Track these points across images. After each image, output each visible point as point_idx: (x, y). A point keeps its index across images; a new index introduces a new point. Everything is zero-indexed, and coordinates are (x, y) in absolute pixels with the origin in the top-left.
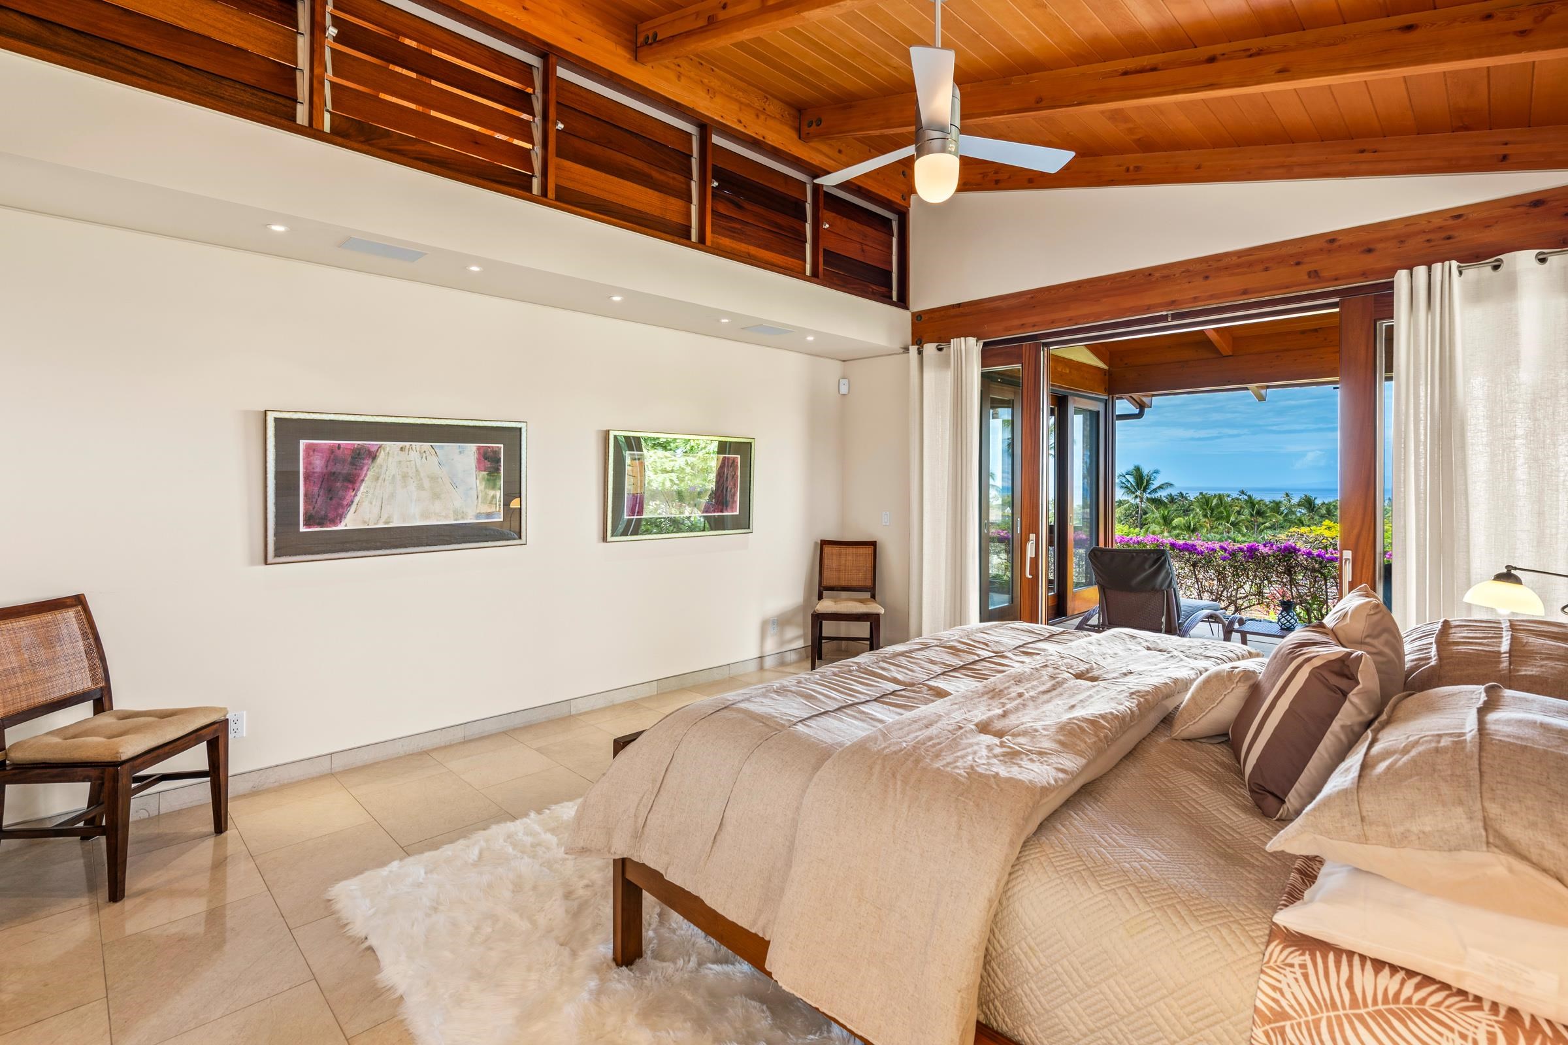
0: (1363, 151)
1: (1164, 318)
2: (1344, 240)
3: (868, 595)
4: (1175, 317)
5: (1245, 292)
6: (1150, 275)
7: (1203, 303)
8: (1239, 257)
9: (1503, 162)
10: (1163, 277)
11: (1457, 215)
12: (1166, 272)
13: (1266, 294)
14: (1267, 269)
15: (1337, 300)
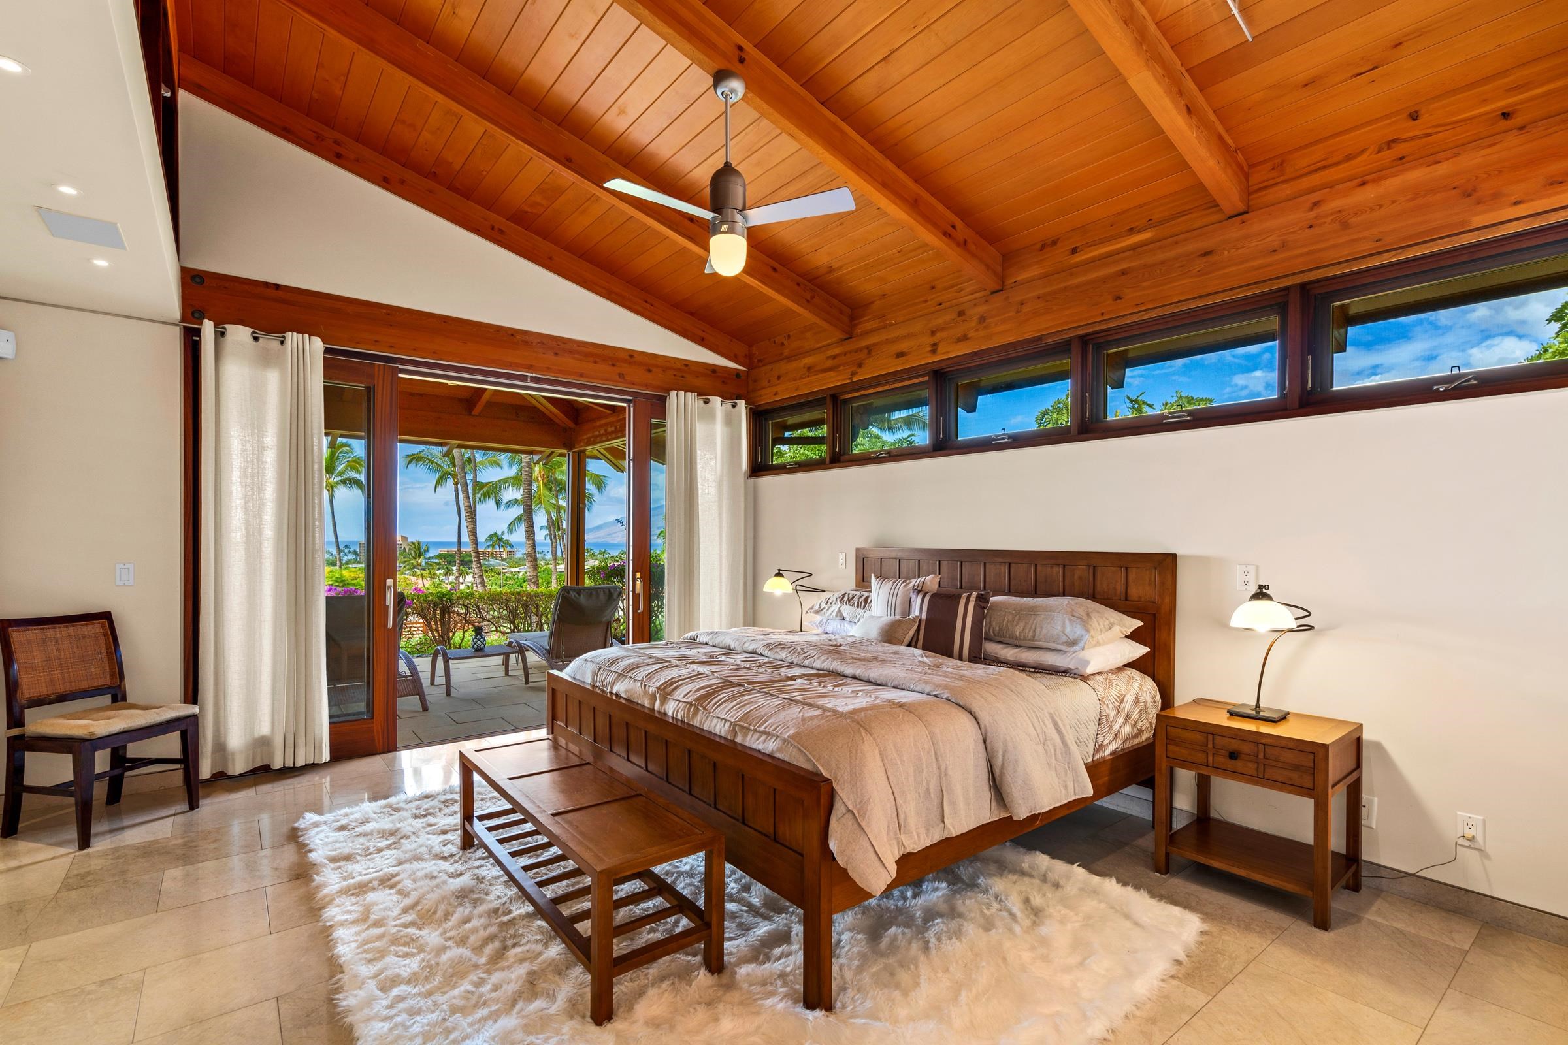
0: (646, 302)
1: (524, 378)
2: (637, 358)
3: (106, 699)
4: (534, 380)
5: (582, 375)
6: (512, 335)
7: (553, 374)
8: (578, 346)
9: (701, 341)
10: (523, 341)
11: (687, 364)
12: (526, 338)
13: (595, 381)
14: (595, 362)
15: (631, 398)
